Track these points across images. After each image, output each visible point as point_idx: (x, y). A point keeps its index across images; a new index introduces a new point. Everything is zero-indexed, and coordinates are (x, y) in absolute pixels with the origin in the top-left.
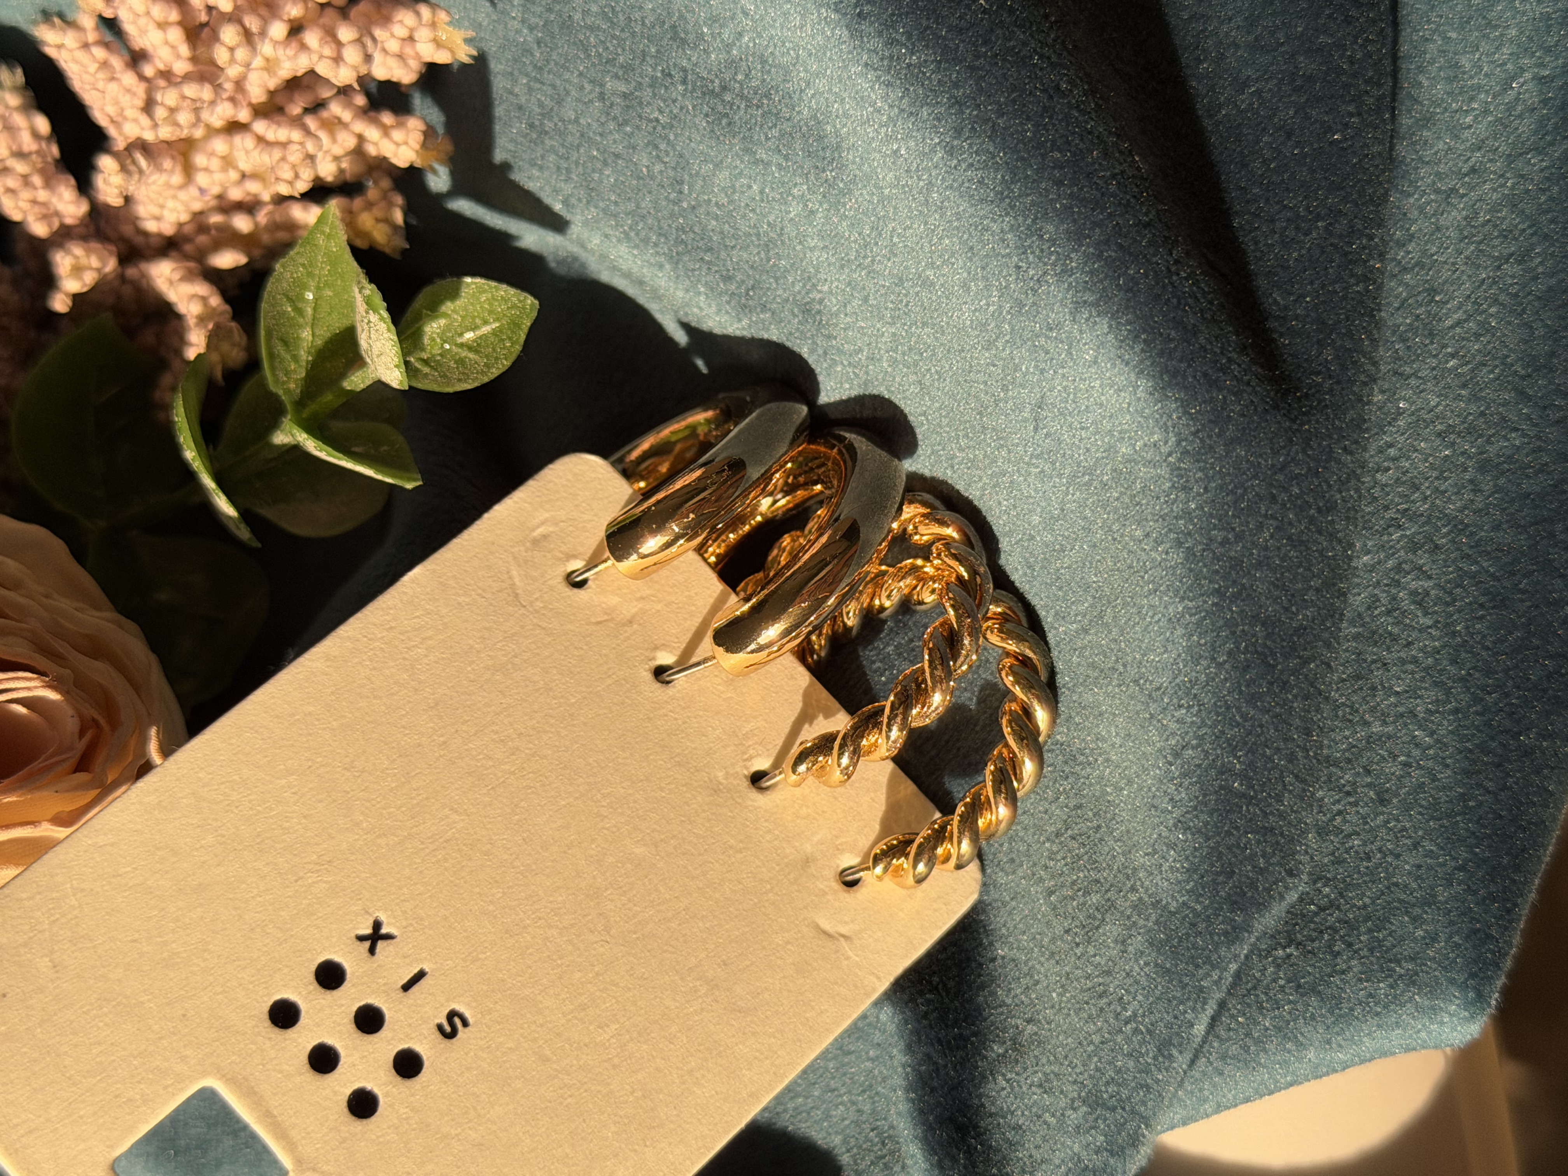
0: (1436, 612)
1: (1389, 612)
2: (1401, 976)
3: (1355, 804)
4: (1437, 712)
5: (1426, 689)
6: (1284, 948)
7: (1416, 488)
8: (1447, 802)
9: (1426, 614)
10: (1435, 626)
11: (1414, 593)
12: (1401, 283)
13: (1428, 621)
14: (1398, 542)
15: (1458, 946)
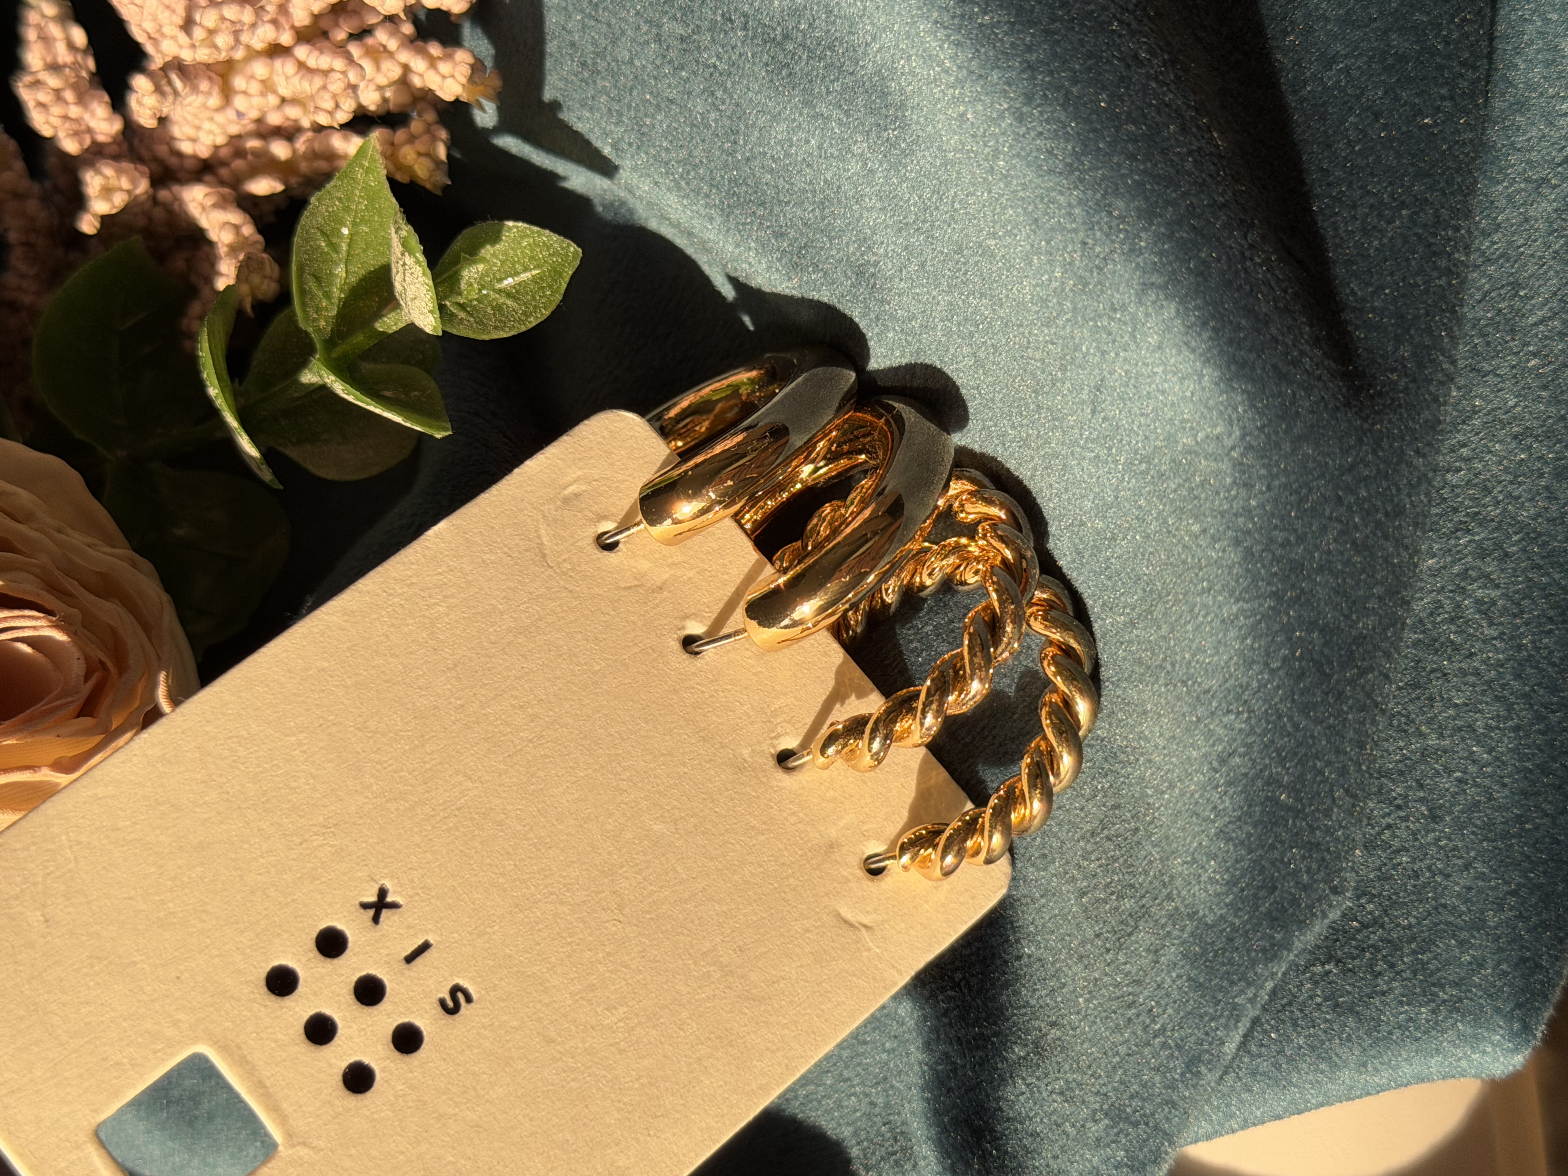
0: (1501, 624)
1: (1452, 620)
2: (1444, 1001)
3: (1405, 819)
4: (1498, 728)
5: (1487, 703)
6: (1323, 964)
7: (1487, 491)
8: (1502, 823)
9: (1491, 624)
10: (1500, 637)
11: (1479, 602)
12: (1484, 274)
13: (1492, 632)
14: (1466, 546)
15: (1505, 974)
